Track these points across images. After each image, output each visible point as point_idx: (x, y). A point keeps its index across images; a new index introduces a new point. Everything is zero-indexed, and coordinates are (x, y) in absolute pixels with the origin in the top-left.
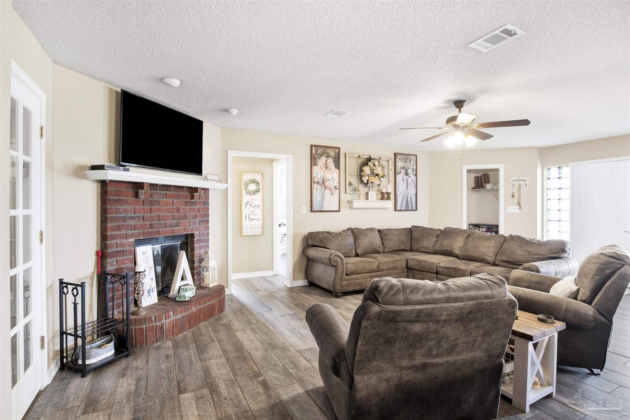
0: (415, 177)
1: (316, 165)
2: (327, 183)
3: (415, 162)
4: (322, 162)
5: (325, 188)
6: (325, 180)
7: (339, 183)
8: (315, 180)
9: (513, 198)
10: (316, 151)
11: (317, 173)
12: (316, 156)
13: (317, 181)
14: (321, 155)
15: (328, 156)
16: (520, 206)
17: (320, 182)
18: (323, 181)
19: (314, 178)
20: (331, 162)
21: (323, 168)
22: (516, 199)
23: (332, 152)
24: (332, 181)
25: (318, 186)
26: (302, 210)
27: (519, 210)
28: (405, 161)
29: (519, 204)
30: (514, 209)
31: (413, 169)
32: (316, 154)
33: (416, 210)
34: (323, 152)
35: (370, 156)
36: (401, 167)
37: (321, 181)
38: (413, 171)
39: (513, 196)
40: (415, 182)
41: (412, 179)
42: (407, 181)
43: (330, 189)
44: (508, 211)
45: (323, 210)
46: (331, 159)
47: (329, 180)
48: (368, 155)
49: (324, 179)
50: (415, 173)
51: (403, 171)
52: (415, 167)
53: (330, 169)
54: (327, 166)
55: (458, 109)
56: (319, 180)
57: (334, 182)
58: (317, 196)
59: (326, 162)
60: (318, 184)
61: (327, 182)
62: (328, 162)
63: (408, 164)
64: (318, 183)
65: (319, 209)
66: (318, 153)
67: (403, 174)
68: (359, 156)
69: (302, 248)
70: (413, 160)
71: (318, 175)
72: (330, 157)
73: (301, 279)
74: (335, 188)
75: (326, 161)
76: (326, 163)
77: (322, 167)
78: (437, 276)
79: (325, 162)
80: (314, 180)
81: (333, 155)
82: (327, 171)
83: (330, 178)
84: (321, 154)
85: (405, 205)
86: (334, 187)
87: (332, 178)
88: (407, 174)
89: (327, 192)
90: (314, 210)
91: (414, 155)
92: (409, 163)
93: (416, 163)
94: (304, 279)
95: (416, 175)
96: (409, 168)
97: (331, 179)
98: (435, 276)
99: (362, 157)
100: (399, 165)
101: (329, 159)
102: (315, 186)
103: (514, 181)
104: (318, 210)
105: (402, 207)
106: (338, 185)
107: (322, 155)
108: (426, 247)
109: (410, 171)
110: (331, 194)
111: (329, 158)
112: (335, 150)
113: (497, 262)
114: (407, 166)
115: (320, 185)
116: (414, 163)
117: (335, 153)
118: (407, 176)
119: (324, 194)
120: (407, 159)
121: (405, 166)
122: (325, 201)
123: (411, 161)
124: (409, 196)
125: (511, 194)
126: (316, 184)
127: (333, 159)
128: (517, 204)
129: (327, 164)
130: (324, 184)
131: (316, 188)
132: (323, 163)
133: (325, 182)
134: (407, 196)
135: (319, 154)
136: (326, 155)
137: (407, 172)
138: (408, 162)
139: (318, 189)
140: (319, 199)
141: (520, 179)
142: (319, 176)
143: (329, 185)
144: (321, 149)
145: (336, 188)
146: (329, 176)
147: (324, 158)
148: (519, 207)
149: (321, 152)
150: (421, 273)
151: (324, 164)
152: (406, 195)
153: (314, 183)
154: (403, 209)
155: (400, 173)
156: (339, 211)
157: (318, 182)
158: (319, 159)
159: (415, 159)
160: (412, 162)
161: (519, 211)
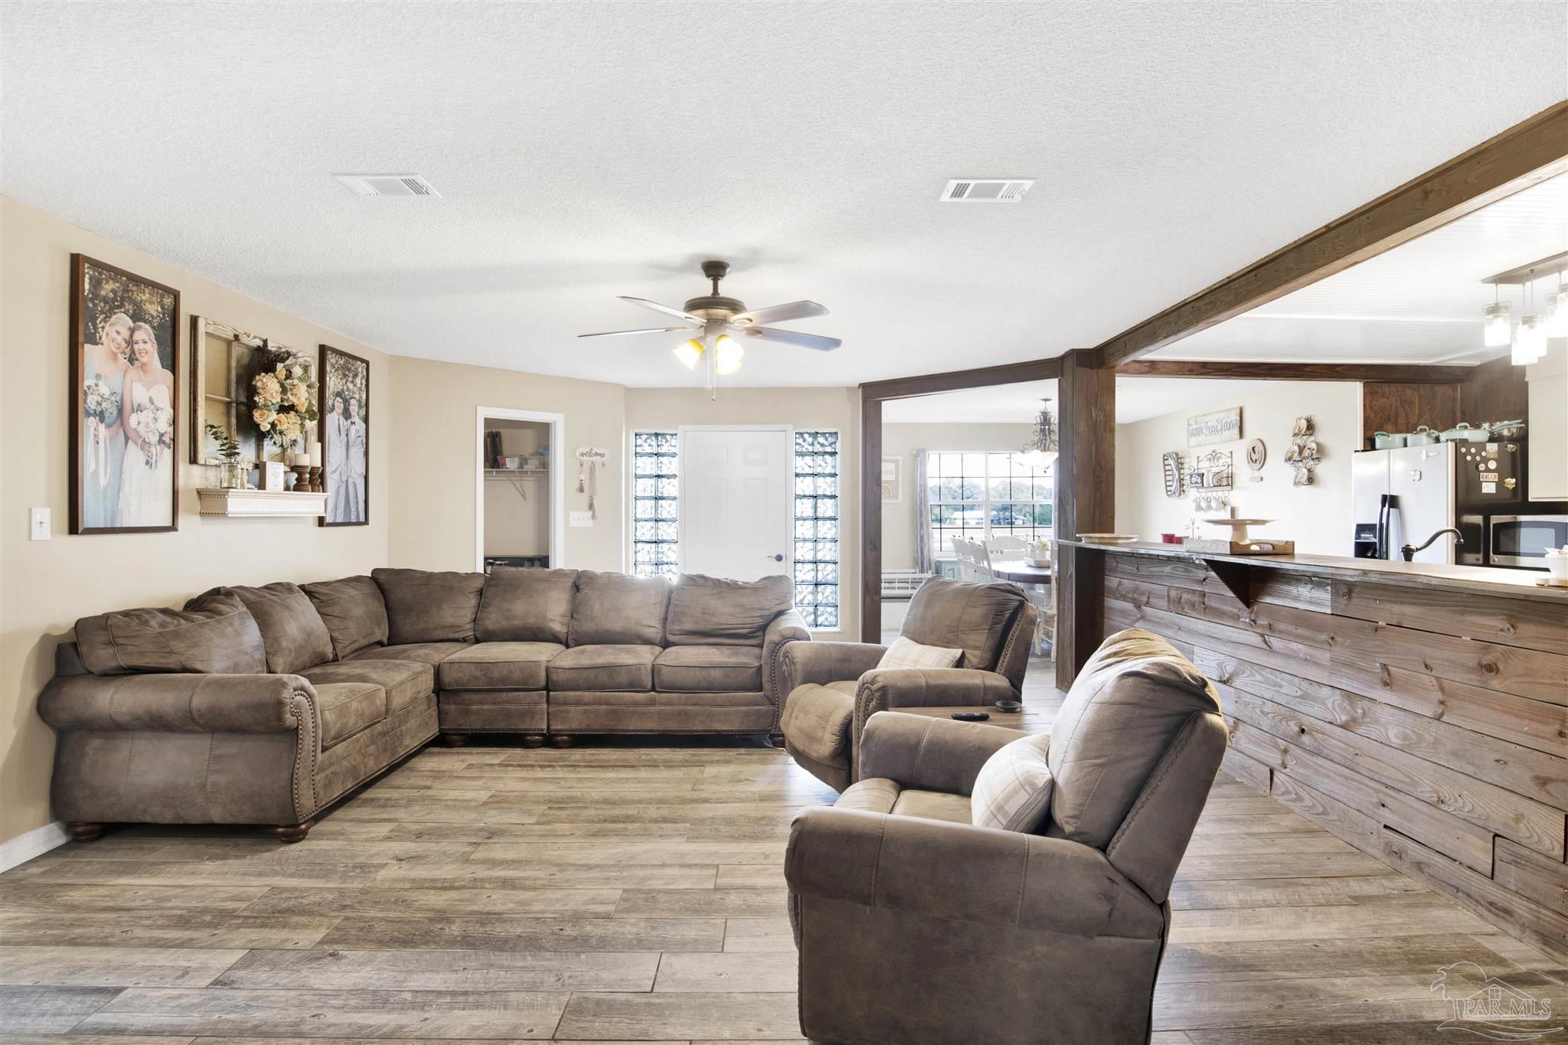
0: (364, 425)
1: (96, 343)
2: (133, 420)
3: (364, 381)
4: (115, 335)
5: (127, 439)
6: (127, 407)
7: (174, 422)
8: (88, 401)
9: (581, 494)
10: (96, 284)
11: (98, 377)
12: (95, 305)
13: (99, 409)
14: (113, 306)
15: (138, 316)
16: (594, 512)
17: (107, 415)
18: (121, 411)
19: (85, 393)
20: (146, 338)
21: (120, 357)
22: (585, 496)
23: (152, 303)
24: (151, 416)
25: (102, 427)
26: (35, 526)
27: (591, 521)
28: (345, 376)
29: (591, 507)
30: (581, 518)
31: (359, 401)
32: (96, 296)
33: (366, 522)
34: (119, 294)
35: (265, 342)
36: (336, 390)
37: (111, 411)
38: (360, 407)
39: (581, 490)
40: (364, 441)
41: (358, 431)
42: (347, 435)
43: (145, 445)
44: (572, 524)
45: (118, 525)
46: (147, 326)
47: (140, 409)
48: (260, 339)
49: (122, 402)
50: (364, 413)
51: (339, 405)
52: (364, 397)
53: (143, 365)
54: (133, 352)
55: (712, 282)
56: (104, 405)
57: (156, 419)
58: (96, 470)
59: (131, 336)
60: (102, 420)
61: (134, 415)
62: (139, 336)
63: (351, 386)
64: (101, 416)
65: (105, 519)
66: (103, 293)
67: (338, 414)
68: (236, 337)
69: (33, 692)
70: (360, 375)
71: (100, 383)
72: (145, 322)
73: (33, 828)
74: (161, 441)
75: (132, 331)
76: (130, 342)
77: (115, 354)
78: (548, 695)
79: (126, 334)
80: (85, 401)
81: (155, 314)
82: (133, 372)
83: (145, 401)
84: (114, 299)
85: (342, 509)
86: (157, 438)
87: (151, 400)
88: (347, 414)
89: (133, 453)
90: (86, 526)
91: (363, 361)
92: (352, 382)
93: (367, 386)
94: (45, 824)
95: (366, 420)
96: (351, 398)
97: (148, 404)
98: (541, 696)
99: (244, 339)
100: (332, 383)
101: (140, 327)
102: (89, 427)
103: (582, 455)
104: (102, 525)
105: (336, 513)
106: (171, 429)
107: (118, 307)
108: (451, 627)
109: (354, 408)
110: (147, 463)
111: (142, 324)
112: (162, 297)
113: (671, 638)
114: (348, 390)
115: (108, 426)
116: (361, 383)
117: (163, 308)
118: (347, 420)
119: (122, 462)
120: (349, 370)
121: (343, 390)
122: (126, 488)
123: (355, 376)
124: (351, 480)
125: (578, 486)
126: (92, 418)
127: (153, 328)
128: (586, 505)
129: (136, 347)
130: (122, 424)
131: (92, 437)
132: (119, 339)
133: (126, 414)
134: (347, 481)
135: (105, 300)
136: (129, 307)
137: (348, 409)
138: (350, 379)
139: (101, 442)
140: (103, 482)
141: (594, 452)
142: (104, 389)
143: (142, 429)
144: (115, 280)
145: (164, 442)
146: (139, 394)
147: (121, 322)
148: (591, 513)
149: (114, 291)
150: (490, 697)
151: (124, 345)
152: (344, 479)
153: (88, 414)
154: (340, 520)
155: (333, 409)
156: (173, 528)
157: (102, 412)
158: (105, 320)
159: (365, 373)
160: (358, 381)
161: (590, 523)
